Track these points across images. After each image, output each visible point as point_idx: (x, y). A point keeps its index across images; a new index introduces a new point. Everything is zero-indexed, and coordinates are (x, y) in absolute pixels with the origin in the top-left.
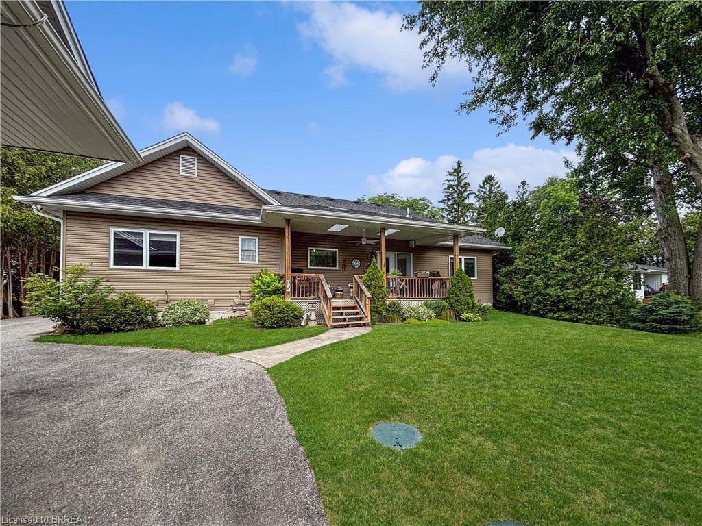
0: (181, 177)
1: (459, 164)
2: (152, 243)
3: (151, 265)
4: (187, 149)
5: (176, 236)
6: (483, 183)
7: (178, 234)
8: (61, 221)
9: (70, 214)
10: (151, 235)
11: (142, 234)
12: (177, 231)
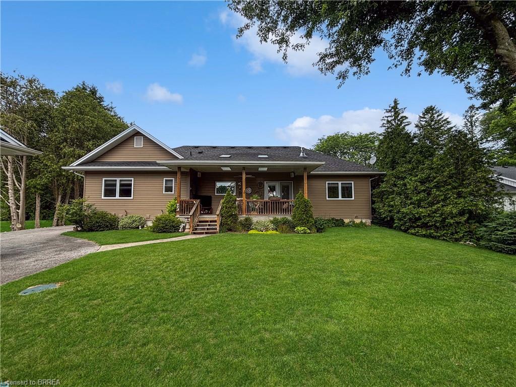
0: (135, 148)
1: (395, 102)
2: (121, 185)
3: (120, 196)
4: (137, 134)
5: (132, 180)
6: (424, 114)
7: (133, 179)
8: (84, 176)
9: (87, 173)
10: (120, 180)
11: (116, 180)
12: (132, 177)
